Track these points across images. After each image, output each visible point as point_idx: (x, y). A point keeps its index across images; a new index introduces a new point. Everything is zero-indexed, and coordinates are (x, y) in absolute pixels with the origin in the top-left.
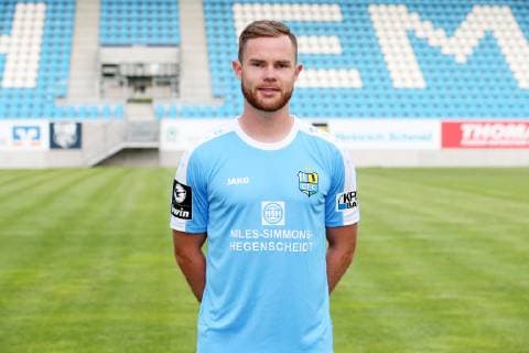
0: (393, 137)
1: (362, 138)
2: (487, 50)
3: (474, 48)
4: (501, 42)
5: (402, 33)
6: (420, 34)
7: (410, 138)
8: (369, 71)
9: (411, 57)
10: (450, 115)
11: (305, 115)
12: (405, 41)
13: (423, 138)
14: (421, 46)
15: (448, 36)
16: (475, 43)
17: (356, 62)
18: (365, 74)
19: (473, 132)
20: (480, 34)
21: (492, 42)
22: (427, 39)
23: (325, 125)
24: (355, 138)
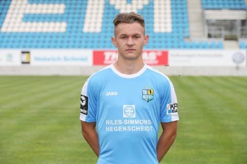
0: (66, 59)
1: (49, 59)
2: (145, 11)
3: (138, 10)
4: (156, 6)
5: (102, 2)
6: (112, 2)
7: (76, 59)
8: (72, 23)
9: (100, 16)
10: (104, 47)
11: (24, 47)
12: (102, 7)
13: (82, 59)
14: (109, 9)
15: (127, 4)
16: (140, 7)
17: (68, 18)
18: (70, 25)
19: (111, 56)
20: (146, 2)
21: (151, 6)
22: (114, 5)
23: (28, 52)
24: (45, 59)
